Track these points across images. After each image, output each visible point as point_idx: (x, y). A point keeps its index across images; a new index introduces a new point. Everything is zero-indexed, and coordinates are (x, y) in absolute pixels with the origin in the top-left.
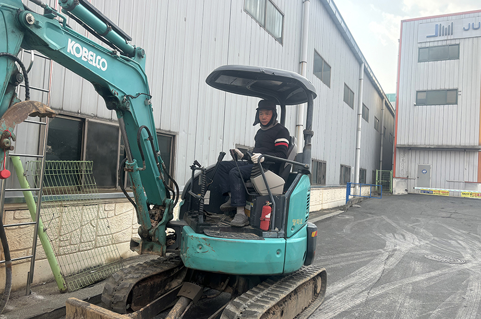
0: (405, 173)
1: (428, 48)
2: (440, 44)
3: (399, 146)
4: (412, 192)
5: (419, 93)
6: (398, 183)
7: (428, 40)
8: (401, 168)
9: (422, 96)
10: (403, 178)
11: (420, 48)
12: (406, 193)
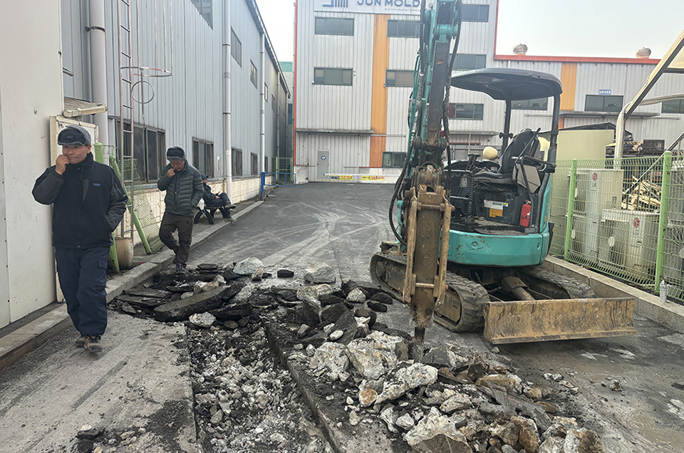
0: (305, 160)
1: (323, 18)
2: (336, 15)
3: (299, 130)
4: (312, 180)
5: (316, 70)
6: (298, 171)
7: (325, 9)
8: (301, 155)
9: (320, 73)
10: (303, 166)
11: (316, 18)
12: (307, 182)
